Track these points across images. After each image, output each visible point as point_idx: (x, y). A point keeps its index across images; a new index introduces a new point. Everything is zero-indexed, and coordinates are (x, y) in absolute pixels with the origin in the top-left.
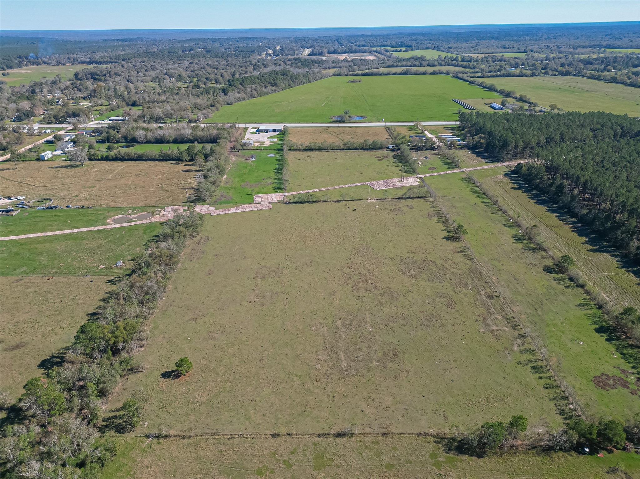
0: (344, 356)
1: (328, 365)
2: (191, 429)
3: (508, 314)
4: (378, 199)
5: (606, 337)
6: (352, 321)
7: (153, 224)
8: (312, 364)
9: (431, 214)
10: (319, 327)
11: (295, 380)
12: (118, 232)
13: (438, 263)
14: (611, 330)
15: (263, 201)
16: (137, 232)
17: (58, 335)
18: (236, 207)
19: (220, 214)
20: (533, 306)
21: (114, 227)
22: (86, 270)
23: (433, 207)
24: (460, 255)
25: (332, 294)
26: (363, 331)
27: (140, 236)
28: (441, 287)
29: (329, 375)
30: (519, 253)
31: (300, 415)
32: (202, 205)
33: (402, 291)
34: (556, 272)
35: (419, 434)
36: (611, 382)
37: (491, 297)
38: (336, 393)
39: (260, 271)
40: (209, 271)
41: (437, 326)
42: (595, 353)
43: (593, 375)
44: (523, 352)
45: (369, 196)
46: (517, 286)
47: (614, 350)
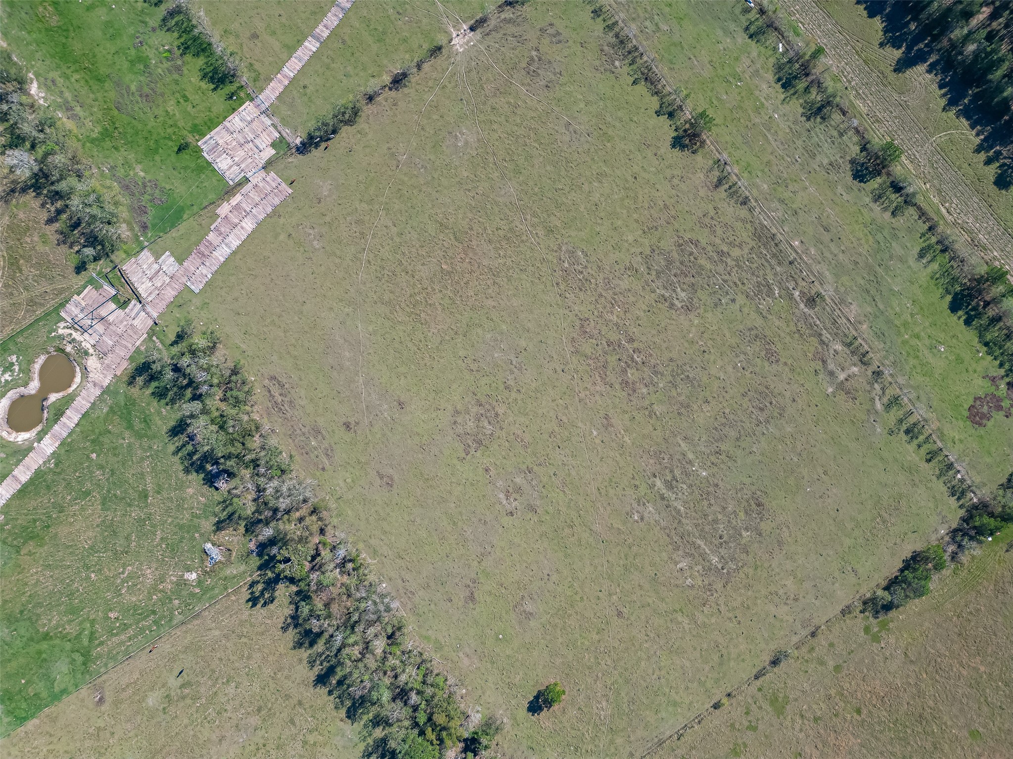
0: (705, 544)
1: (698, 572)
3: (846, 331)
4: (472, 29)
5: (964, 318)
6: (672, 471)
7: (116, 393)
8: (680, 582)
9: (606, 48)
10: (641, 509)
11: (680, 619)
12: (81, 464)
13: (703, 242)
14: (966, 296)
15: (243, 166)
16: (121, 441)
17: (325, 745)
18: (212, 227)
19: (209, 276)
20: (868, 292)
21: (49, 451)
22: (177, 602)
23: (597, 13)
24: (724, 195)
25: (607, 425)
26: (698, 482)
27: (145, 451)
28: (739, 314)
29: (709, 588)
30: (804, 139)
31: (721, 664)
32: (133, 260)
33: (694, 356)
34: (870, 173)
35: (843, 612)
36: (986, 407)
37: (811, 301)
38: (734, 609)
39: (460, 430)
40: (381, 477)
41: (776, 414)
42: (959, 360)
43: (966, 407)
44: (888, 407)
45: (445, 20)
46: (833, 249)
47: (977, 340)
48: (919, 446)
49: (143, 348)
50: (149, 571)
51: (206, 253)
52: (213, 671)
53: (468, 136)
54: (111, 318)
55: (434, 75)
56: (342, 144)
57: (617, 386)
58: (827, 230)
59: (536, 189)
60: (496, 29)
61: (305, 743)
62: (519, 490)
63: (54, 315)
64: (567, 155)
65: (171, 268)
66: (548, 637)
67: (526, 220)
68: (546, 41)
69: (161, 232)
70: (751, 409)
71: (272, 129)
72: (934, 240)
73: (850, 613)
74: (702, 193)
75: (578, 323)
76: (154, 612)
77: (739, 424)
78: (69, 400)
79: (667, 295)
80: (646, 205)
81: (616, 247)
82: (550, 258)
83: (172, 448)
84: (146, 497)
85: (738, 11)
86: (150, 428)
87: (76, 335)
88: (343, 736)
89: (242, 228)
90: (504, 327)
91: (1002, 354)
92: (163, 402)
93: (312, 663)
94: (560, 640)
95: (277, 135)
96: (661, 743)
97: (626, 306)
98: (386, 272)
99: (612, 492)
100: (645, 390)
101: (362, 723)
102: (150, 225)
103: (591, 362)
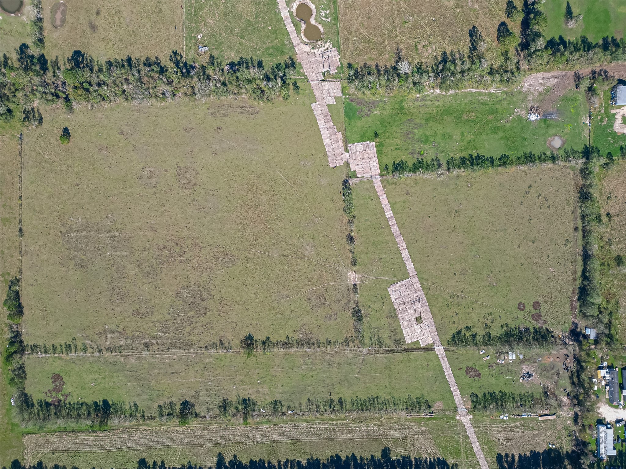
0: (81, 235)
1: (73, 225)
2: (26, 155)
3: (125, 351)
4: (355, 285)
5: (99, 403)
6: (118, 242)
7: (290, 50)
8: (74, 215)
9: (311, 335)
10: (112, 220)
11: (60, 206)
12: (270, 22)
13: (201, 319)
14: (107, 411)
15: (354, 154)
16: (269, 41)
17: (105, 47)
18: (335, 127)
19: (315, 113)
20: (135, 371)
21: (282, 13)
22: (194, 26)
23: (329, 342)
24: (215, 341)
25: (153, 229)
26: (107, 249)
27: (259, 48)
28: (162, 312)
29: (63, 225)
30: (217, 392)
31: (34, 210)
32: (340, 88)
33: (157, 282)
34: (184, 409)
35: (21, 270)
36: (58, 384)
37: (147, 345)
38: (50, 229)
39: (189, 170)
40: (191, 129)
41: (112, 298)
42: (83, 388)
43: (64, 377)
44: (85, 345)
45: (366, 276)
46: (163, 370)
47: (86, 402)
48: (61, 346)
49: (301, 71)
50: (212, 22)
51: (326, 118)
52: (159, 23)
53: (309, 252)
54: (321, 66)
55: (344, 256)
56: (338, 200)
57: (165, 244)
58: (172, 373)
59: (269, 265)
60: (348, 295)
61: (111, 40)
62: (150, 178)
63: (337, 45)
64: (275, 288)
65: (328, 100)
66: (88, 152)
67: (259, 253)
68: (330, 312)
69: (346, 106)
70: (121, 290)
71: (362, 175)
72: (138, 415)
73: (19, 272)
74: (222, 333)
75: (202, 245)
76: (195, 15)
77: (118, 281)
78: (298, 32)
79: (189, 289)
80: (232, 306)
81: (222, 282)
82: (236, 252)
83: (254, 58)
84: (241, 38)
85: (291, 404)
86: (268, 54)
87: (323, 49)
88: (104, 55)
89: (327, 138)
90: (220, 215)
91: (74, 408)
92: (275, 66)
93: (138, 60)
94: (84, 156)
95: (358, 176)
96: (22, 168)
97: (196, 269)
98: (273, 183)
99: (125, 213)
100: (156, 253)
101: (104, 65)
102: (351, 103)
103: (182, 240)
